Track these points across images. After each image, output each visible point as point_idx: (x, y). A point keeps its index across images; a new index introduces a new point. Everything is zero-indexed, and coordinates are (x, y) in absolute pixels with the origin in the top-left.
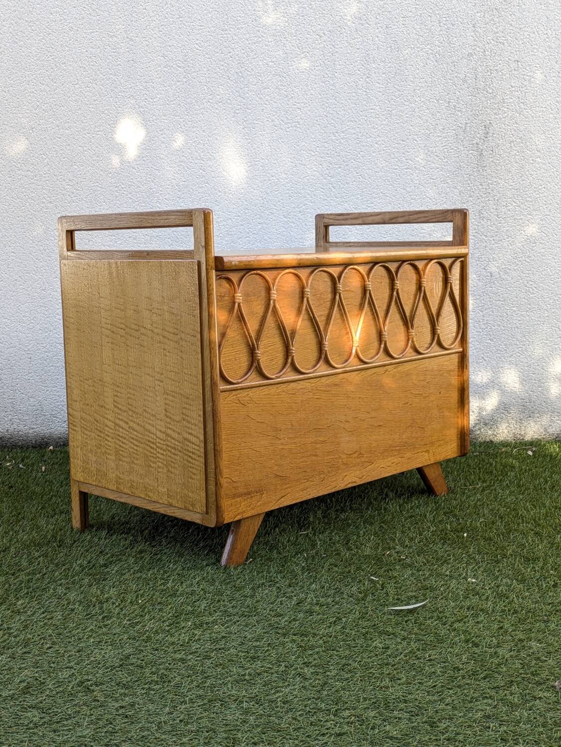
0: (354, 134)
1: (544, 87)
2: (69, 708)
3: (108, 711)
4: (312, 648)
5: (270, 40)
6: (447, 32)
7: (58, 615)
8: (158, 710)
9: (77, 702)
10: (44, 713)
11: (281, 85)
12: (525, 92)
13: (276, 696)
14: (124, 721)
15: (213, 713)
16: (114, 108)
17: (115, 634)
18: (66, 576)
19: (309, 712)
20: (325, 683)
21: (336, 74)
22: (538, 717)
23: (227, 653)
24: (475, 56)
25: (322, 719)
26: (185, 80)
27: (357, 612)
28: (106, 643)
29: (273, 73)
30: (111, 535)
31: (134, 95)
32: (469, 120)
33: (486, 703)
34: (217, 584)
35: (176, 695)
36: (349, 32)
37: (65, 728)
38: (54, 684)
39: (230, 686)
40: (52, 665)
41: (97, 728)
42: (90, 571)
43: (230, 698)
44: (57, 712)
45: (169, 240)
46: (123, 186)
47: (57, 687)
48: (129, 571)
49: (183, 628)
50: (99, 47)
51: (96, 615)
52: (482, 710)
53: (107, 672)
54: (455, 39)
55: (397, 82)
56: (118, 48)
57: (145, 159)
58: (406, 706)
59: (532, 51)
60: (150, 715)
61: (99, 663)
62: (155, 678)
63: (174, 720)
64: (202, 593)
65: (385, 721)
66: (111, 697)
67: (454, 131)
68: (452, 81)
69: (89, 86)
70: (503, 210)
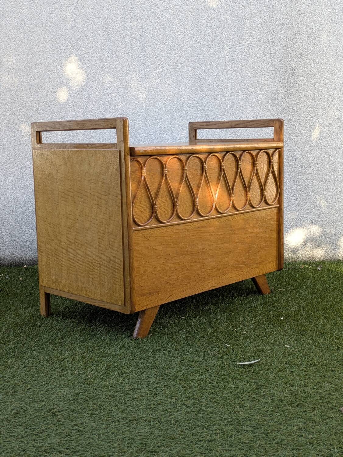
0: (212, 73)
1: (328, 44)
2: (42, 426)
3: (67, 427)
4: (191, 388)
5: (160, 14)
7: (34, 369)
8: (98, 427)
9: (48, 422)
10: (27, 429)
11: (167, 43)
12: (317, 48)
13: (171, 418)
14: (77, 433)
15: (132, 428)
16: (64, 56)
17: (69, 380)
18: (38, 345)
19: (191, 427)
20: (200, 410)
21: (201, 36)
22: (331, 429)
23: (139, 391)
24: (286, 25)
25: (199, 431)
26: (107, 39)
27: (218, 366)
28: (64, 385)
29: (162, 35)
30: (65, 320)
31: (76, 48)
32: (282, 64)
33: (300, 421)
34: (131, 349)
35: (109, 417)
36: (209, 10)
37: (40, 438)
38: (33, 411)
39: (142, 411)
40: (31, 399)
41: (61, 438)
42: (53, 342)
43: (142, 419)
44: (35, 428)
45: (98, 138)
46: (69, 105)
47: (35, 413)
48: (77, 342)
49: (112, 376)
50: (54, 18)
51: (57, 369)
52: (297, 425)
53: (65, 404)
54: (274, 14)
55: (238, 41)
56: (66, 19)
57: (83, 88)
58: (250, 423)
59: (321, 22)
60: (93, 430)
61: (60, 398)
62: (95, 407)
63: (108, 433)
64: (122, 354)
65: (238, 432)
66: (69, 419)
67: (273, 71)
68: (272, 41)
69: (48, 42)
70: (303, 120)
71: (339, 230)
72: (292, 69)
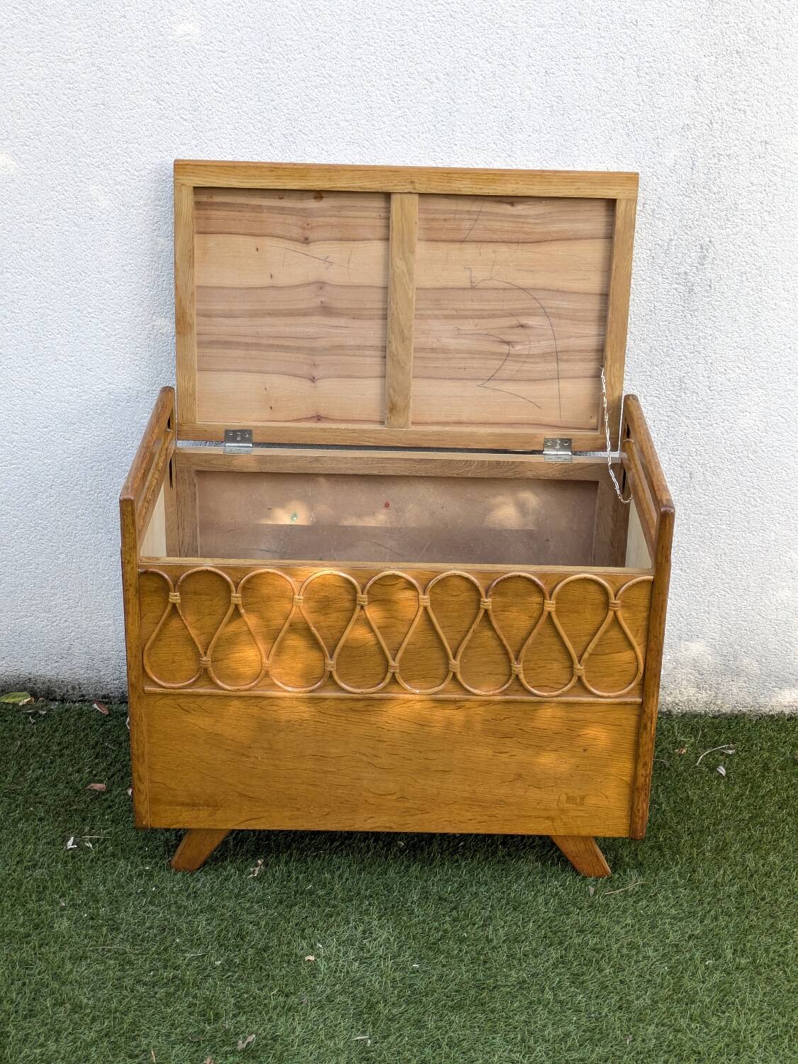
5: (343, 83)
6: (650, 87)
12: (774, 195)
16: (72, 182)
24: (694, 130)
26: (194, 142)
31: (107, 162)
32: (675, 234)
54: (663, 100)
56: (77, 82)
67: (648, 252)
68: (651, 170)
69: (28, 144)
70: (719, 379)
71: (788, 645)
72: (702, 248)
